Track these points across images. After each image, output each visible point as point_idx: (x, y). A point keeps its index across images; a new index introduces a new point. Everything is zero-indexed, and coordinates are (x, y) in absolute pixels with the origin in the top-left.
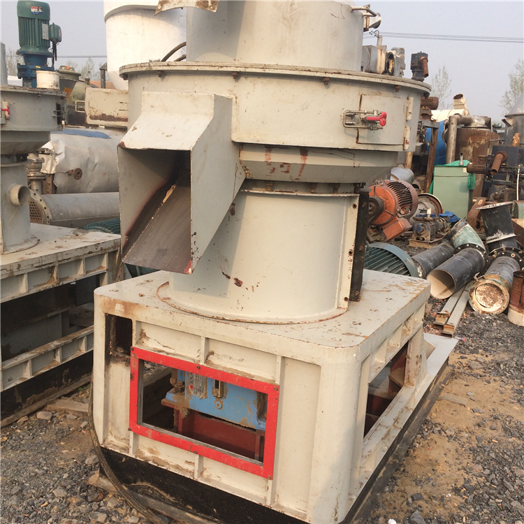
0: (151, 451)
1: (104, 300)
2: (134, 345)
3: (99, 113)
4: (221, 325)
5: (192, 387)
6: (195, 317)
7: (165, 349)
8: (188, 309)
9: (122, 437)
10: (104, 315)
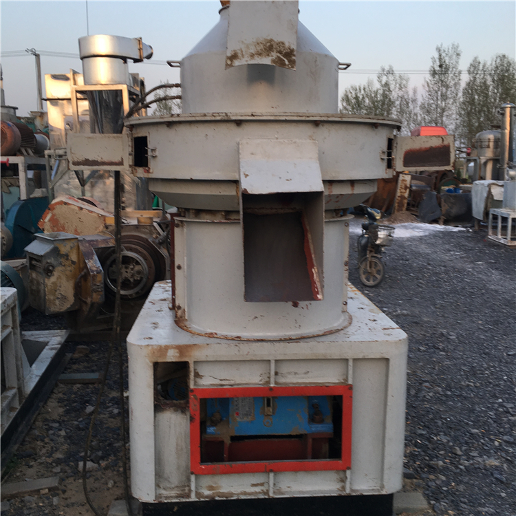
0: (211, 488)
1: (152, 348)
2: (192, 386)
3: (81, 159)
4: (293, 345)
5: (237, 414)
6: (264, 343)
7: (223, 382)
8: (251, 338)
9: (173, 486)
10: (151, 364)
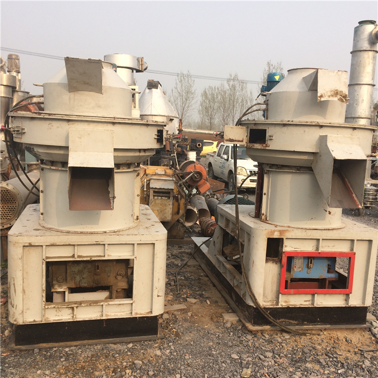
0: (286, 302)
1: (268, 231)
2: (284, 250)
5: (295, 267)
9: (269, 301)
10: (267, 239)
